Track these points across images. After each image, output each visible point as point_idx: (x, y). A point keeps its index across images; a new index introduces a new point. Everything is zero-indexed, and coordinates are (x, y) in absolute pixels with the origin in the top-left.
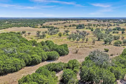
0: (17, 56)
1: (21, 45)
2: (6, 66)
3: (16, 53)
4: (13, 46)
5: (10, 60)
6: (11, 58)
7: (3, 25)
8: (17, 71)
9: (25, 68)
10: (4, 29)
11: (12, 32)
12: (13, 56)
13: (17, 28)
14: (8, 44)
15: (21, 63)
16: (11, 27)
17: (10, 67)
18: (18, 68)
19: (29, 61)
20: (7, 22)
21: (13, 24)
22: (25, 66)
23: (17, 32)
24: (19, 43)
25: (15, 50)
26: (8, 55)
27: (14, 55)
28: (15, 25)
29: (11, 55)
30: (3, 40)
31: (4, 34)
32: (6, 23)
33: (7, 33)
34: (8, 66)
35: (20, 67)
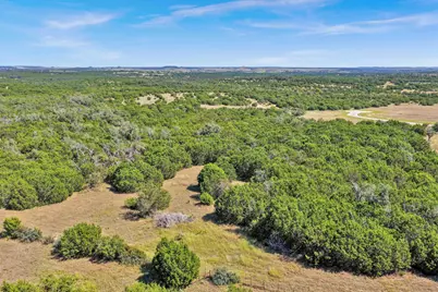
0: (388, 219)
1: (414, 179)
2: (340, 244)
3: (387, 209)
4: (385, 176)
5: (360, 228)
6: (364, 219)
7: (372, 95)
8: (373, 273)
9: (408, 275)
10: (374, 106)
11: (395, 123)
12: (373, 215)
13: (417, 106)
14: (369, 165)
15: (394, 250)
16: (397, 102)
17: (355, 250)
18: (378, 265)
19: (430, 256)
20: (388, 83)
21: (408, 91)
22: (409, 270)
23: (413, 124)
24: (407, 170)
25: (387, 197)
26: (359, 206)
27: (376, 211)
28: (415, 94)
29: (368, 209)
30: (359, 149)
31: (368, 127)
32: (385, 86)
33: (378, 124)
34: (347, 244)
35: (388, 263)
